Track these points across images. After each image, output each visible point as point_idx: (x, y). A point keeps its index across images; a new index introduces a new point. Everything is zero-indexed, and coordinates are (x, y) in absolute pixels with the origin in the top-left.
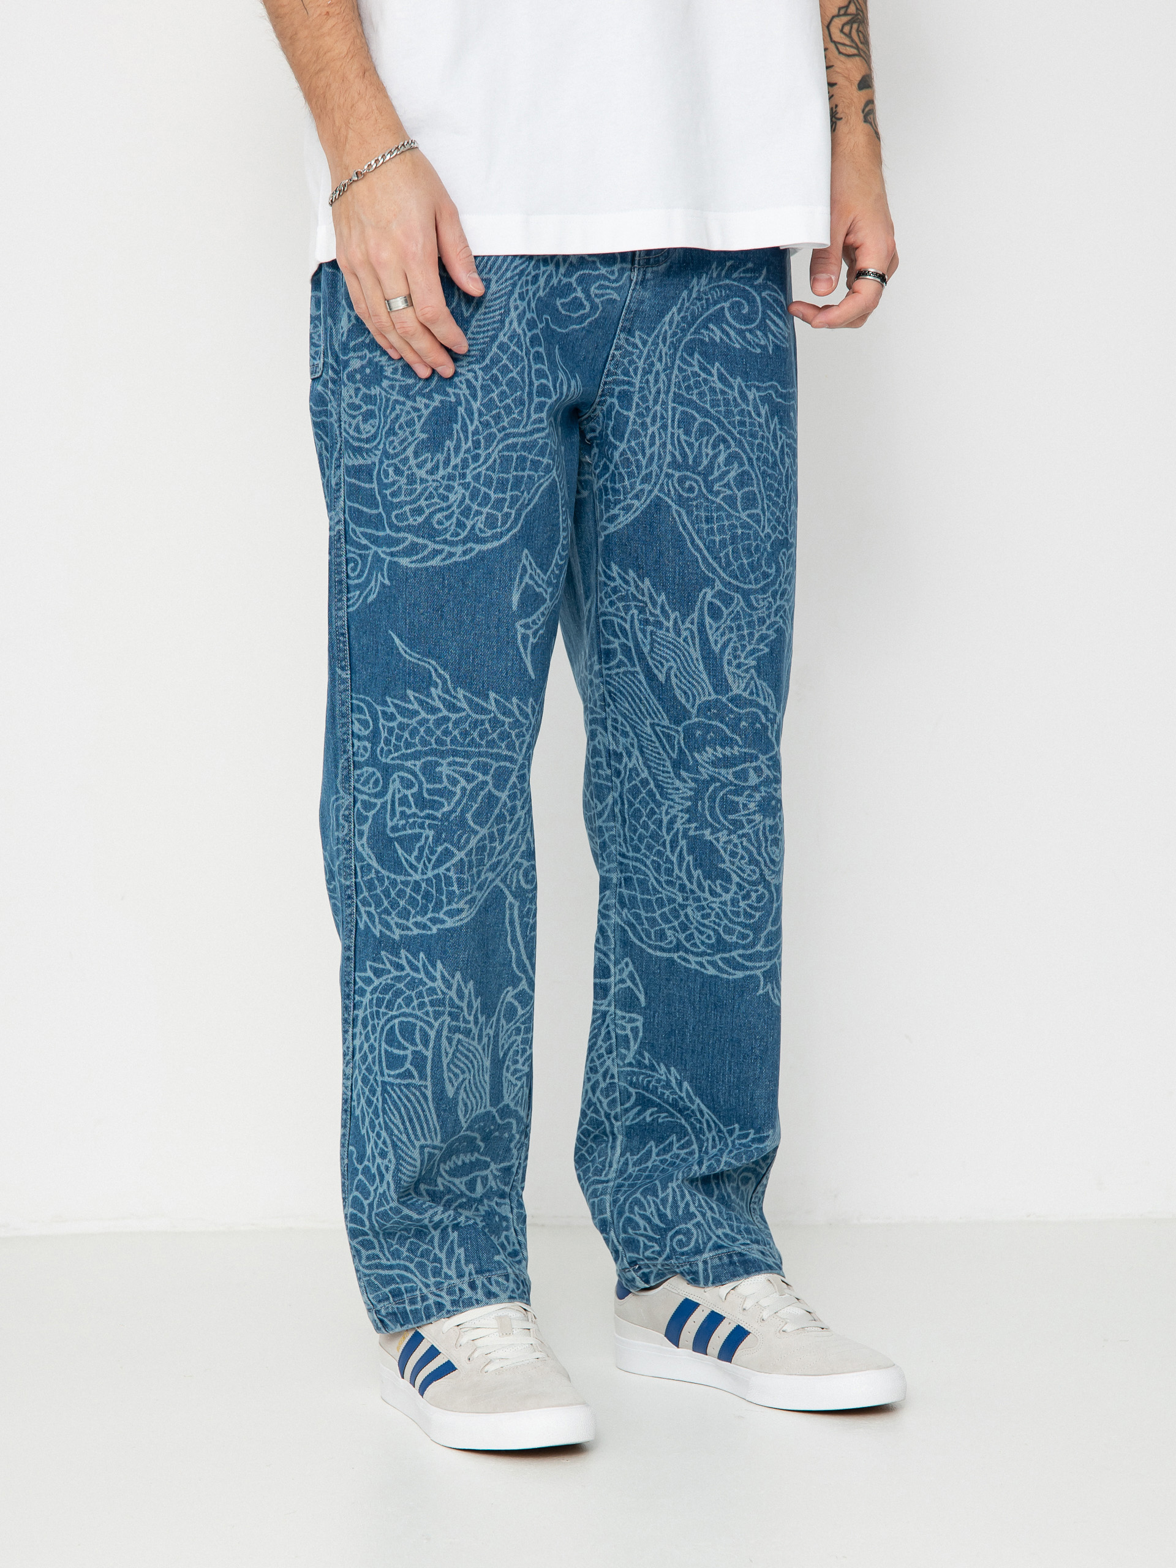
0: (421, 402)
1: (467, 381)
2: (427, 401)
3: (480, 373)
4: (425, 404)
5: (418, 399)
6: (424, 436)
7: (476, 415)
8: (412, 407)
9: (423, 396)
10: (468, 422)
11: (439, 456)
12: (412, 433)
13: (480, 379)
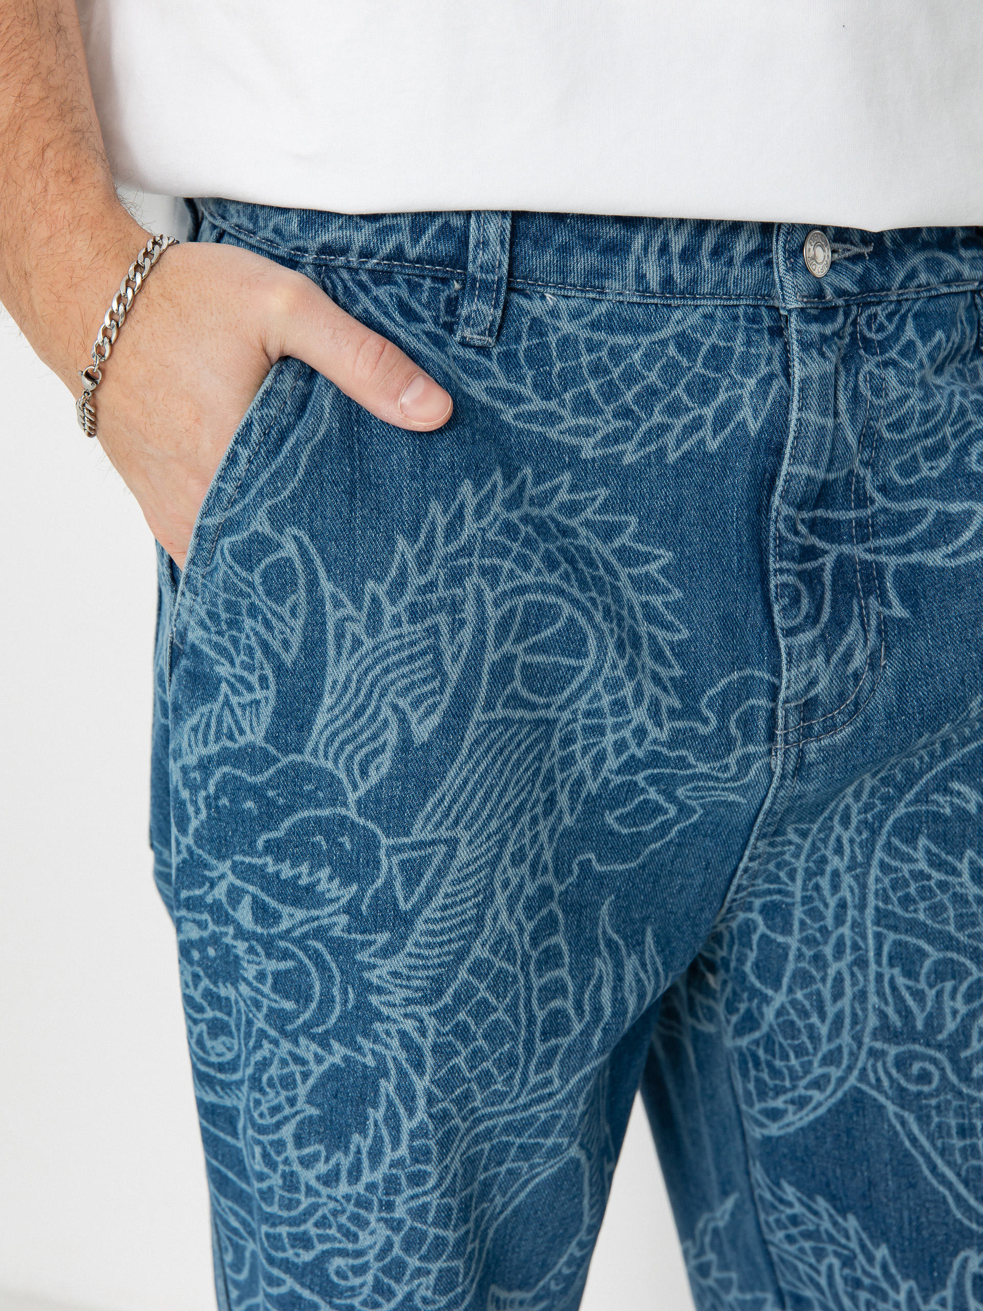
0: (308, 1048)
1: (403, 1034)
2: (319, 1050)
3: (431, 1023)
4: (316, 1055)
5: (303, 1041)
6: (314, 1111)
7: (421, 1102)
8: (291, 1053)
9: (313, 1037)
10: (402, 1111)
11: (338, 1156)
12: (292, 1101)
13: (431, 1033)
